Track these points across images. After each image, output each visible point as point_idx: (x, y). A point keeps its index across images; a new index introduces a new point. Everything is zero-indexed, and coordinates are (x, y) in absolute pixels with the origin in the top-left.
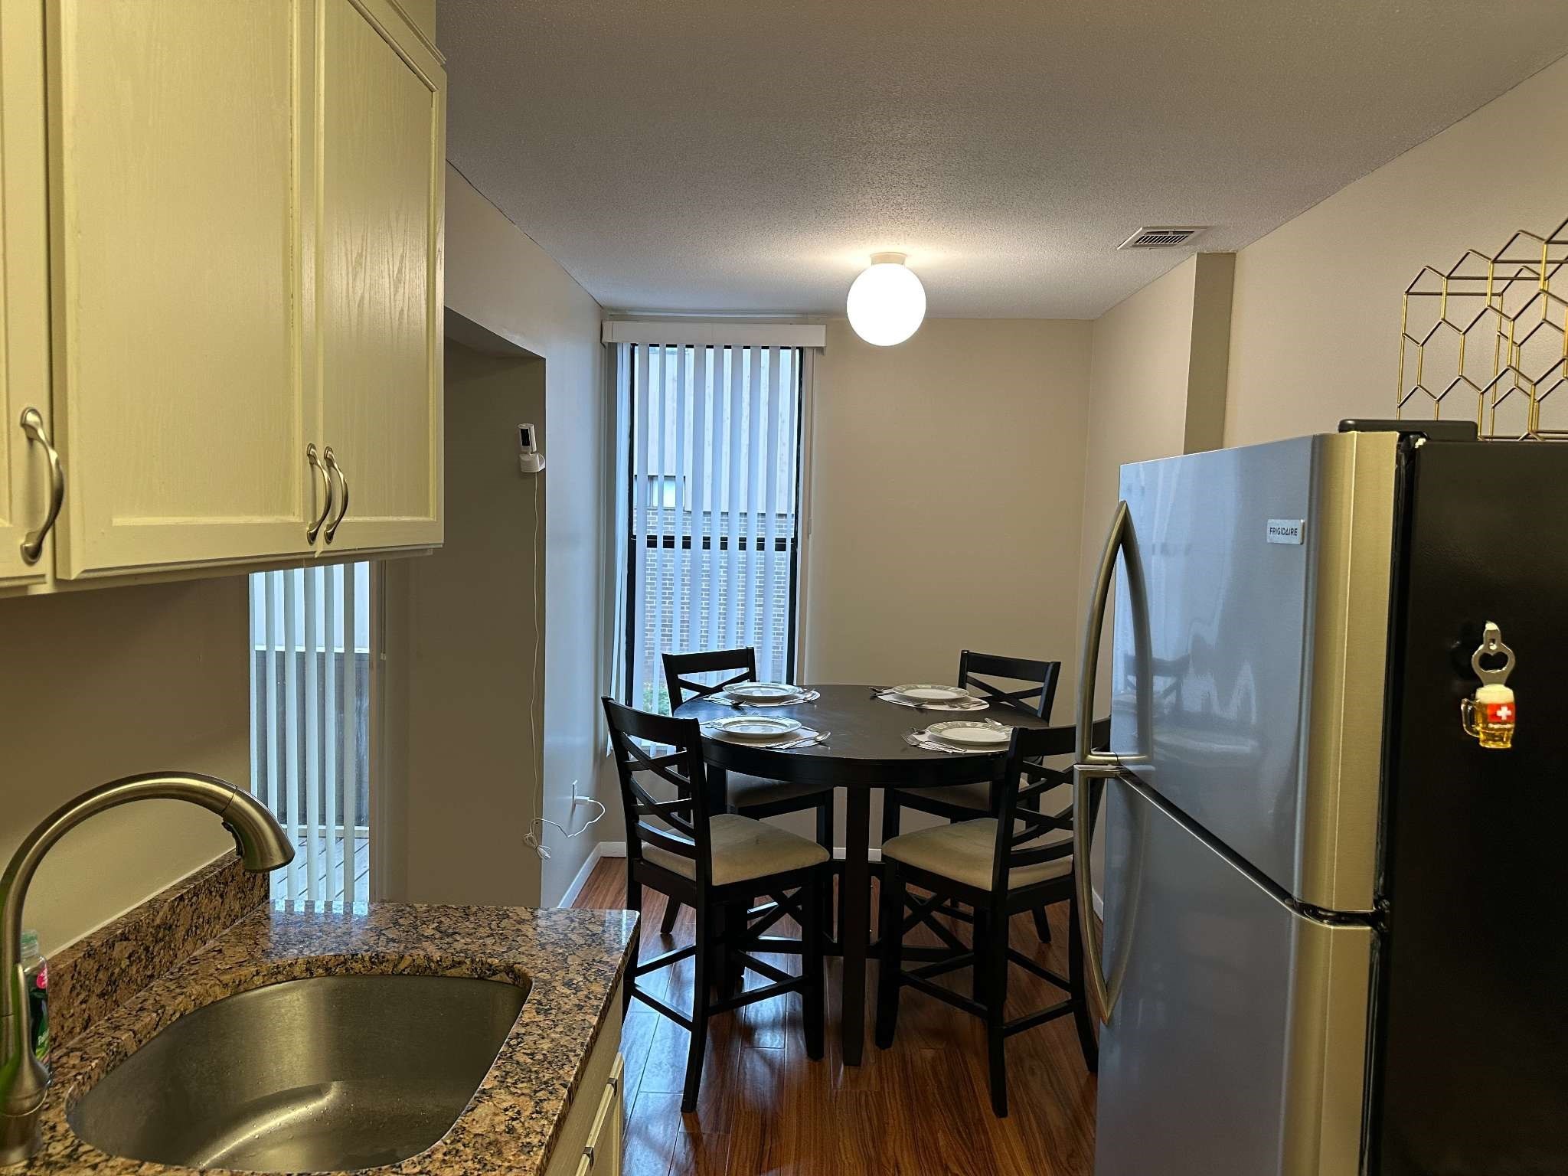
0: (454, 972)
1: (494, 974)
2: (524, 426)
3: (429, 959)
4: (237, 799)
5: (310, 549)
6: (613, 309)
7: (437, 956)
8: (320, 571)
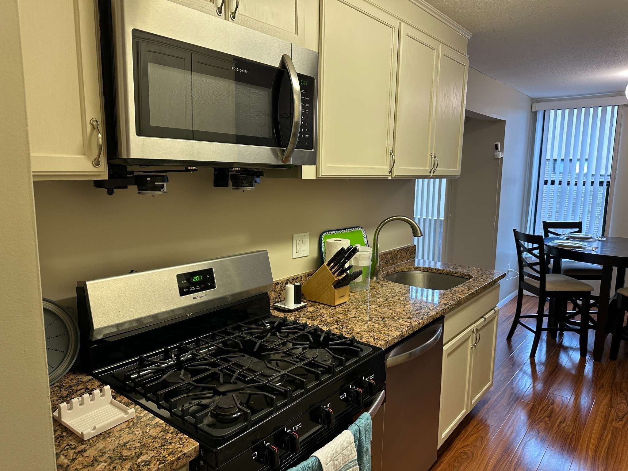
0: (456, 275)
1: (465, 276)
2: (496, 143)
3: (450, 271)
4: (413, 222)
5: (430, 174)
6: (537, 99)
7: (452, 271)
8: (432, 180)
